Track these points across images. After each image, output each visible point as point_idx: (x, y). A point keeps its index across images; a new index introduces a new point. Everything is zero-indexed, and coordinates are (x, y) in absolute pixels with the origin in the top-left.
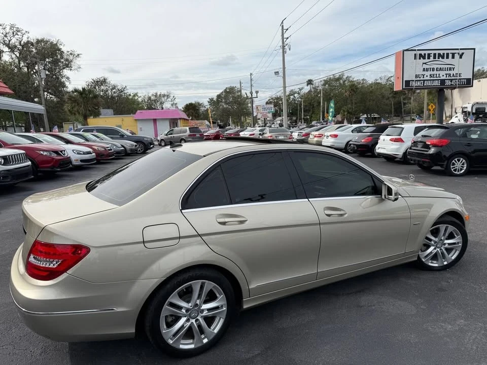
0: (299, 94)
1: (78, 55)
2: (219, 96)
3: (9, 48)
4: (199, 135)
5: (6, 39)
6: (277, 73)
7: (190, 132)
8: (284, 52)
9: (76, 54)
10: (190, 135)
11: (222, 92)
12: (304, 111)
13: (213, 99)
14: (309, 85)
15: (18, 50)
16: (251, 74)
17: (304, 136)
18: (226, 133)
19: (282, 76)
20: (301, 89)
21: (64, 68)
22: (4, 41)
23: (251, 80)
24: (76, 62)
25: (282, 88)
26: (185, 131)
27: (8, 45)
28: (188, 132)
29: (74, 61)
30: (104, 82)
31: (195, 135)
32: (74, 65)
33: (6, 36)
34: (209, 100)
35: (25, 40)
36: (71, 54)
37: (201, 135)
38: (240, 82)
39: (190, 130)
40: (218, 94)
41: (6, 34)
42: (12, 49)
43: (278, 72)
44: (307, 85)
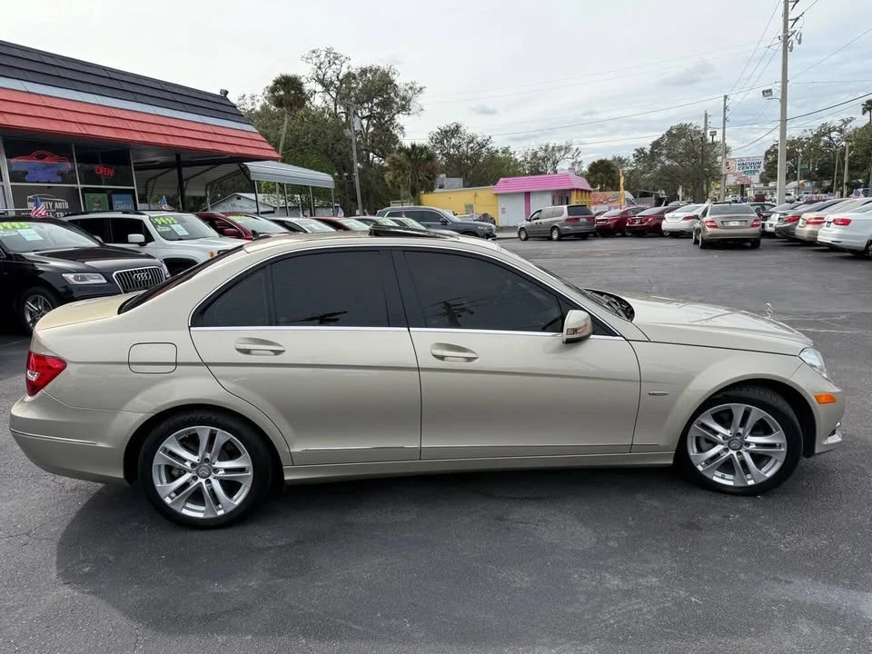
0: (841, 131)
1: (421, 89)
2: (656, 145)
3: (324, 86)
4: (585, 220)
5: (320, 72)
6: (767, 93)
7: (569, 214)
8: (786, 47)
9: (418, 86)
10: (567, 220)
11: (662, 138)
12: (851, 168)
13: (642, 149)
14: (868, 113)
15: (335, 87)
16: (726, 97)
18: (640, 214)
19: (780, 97)
20: (846, 122)
21: (398, 112)
22: (317, 76)
23: (725, 108)
24: (418, 101)
25: (779, 123)
26: (561, 214)
27: (322, 82)
28: (565, 215)
29: (414, 99)
30: (454, 131)
31: (577, 219)
32: (414, 106)
33: (319, 68)
34: (635, 152)
35: (344, 71)
36: (411, 88)
37: (588, 219)
38: (706, 115)
39: (569, 211)
40: (655, 139)
41: (321, 64)
42: (327, 86)
43: (770, 91)
44: (864, 113)
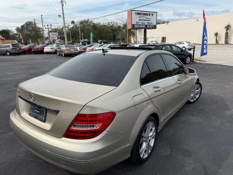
0: (68, 28)
2: (22, 27)
4: (18, 49)
6: (60, 16)
7: (13, 47)
8: (63, 5)
10: (12, 49)
11: (24, 24)
12: (71, 37)
14: (73, 24)
16: (41, 15)
17: (83, 49)
18: (35, 47)
19: (63, 17)
20: (68, 26)
23: (42, 18)
25: (63, 24)
26: (9, 46)
28: (11, 47)
31: (16, 48)
37: (19, 48)
38: (34, 19)
39: (12, 45)
40: (22, 25)
43: (60, 15)
44: (72, 24)
